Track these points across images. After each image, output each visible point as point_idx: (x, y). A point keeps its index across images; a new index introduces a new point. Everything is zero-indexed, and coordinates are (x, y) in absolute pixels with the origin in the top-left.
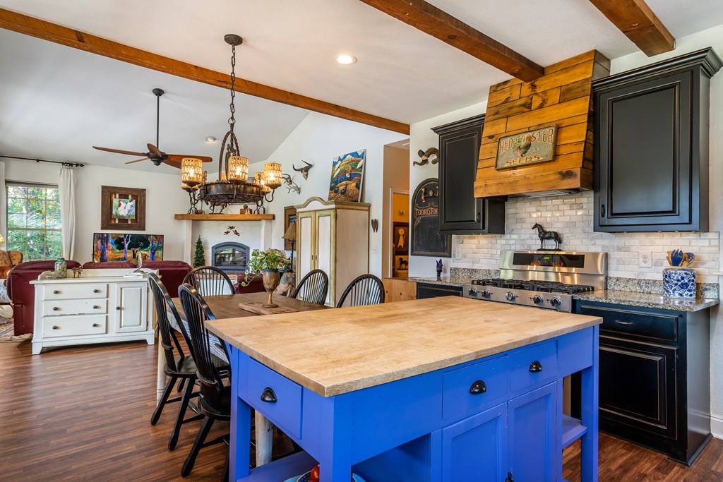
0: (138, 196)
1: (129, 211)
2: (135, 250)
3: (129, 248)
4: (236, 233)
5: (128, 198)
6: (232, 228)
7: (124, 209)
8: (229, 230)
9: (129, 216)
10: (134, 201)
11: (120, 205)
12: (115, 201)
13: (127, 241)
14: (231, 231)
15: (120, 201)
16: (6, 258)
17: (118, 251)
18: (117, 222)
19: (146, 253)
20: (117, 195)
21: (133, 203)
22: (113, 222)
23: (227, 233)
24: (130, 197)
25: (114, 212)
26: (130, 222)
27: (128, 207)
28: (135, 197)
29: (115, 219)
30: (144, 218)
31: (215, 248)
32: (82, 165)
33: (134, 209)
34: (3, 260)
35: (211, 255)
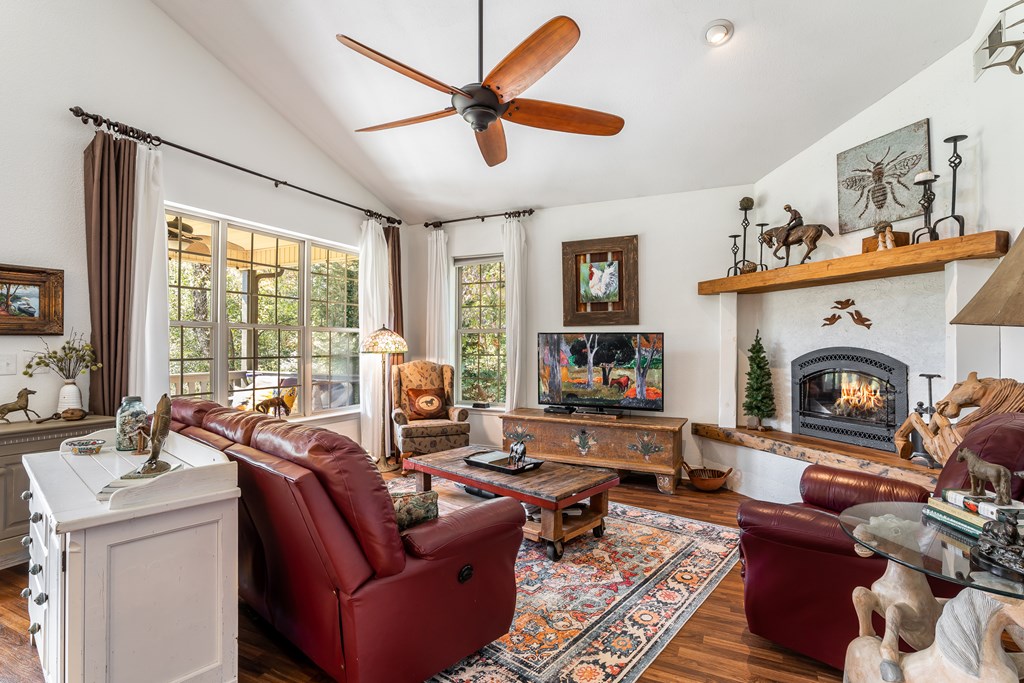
0: (623, 252)
1: (608, 285)
2: (608, 366)
3: (596, 364)
4: (860, 319)
5: (606, 260)
6: (845, 304)
7: (600, 281)
8: (838, 312)
9: (608, 296)
10: (616, 263)
11: (591, 275)
12: (584, 269)
13: (592, 347)
14: (843, 313)
15: (591, 267)
16: (434, 375)
17: (577, 368)
18: (589, 310)
19: (627, 373)
20: (588, 256)
21: (613, 269)
22: (583, 311)
23: (832, 320)
24: (610, 256)
25: (582, 292)
26: (610, 309)
27: (606, 278)
28: (617, 255)
29: (585, 304)
30: (635, 298)
31: (800, 363)
32: (531, 212)
33: (616, 280)
34: (429, 379)
35: (790, 385)
